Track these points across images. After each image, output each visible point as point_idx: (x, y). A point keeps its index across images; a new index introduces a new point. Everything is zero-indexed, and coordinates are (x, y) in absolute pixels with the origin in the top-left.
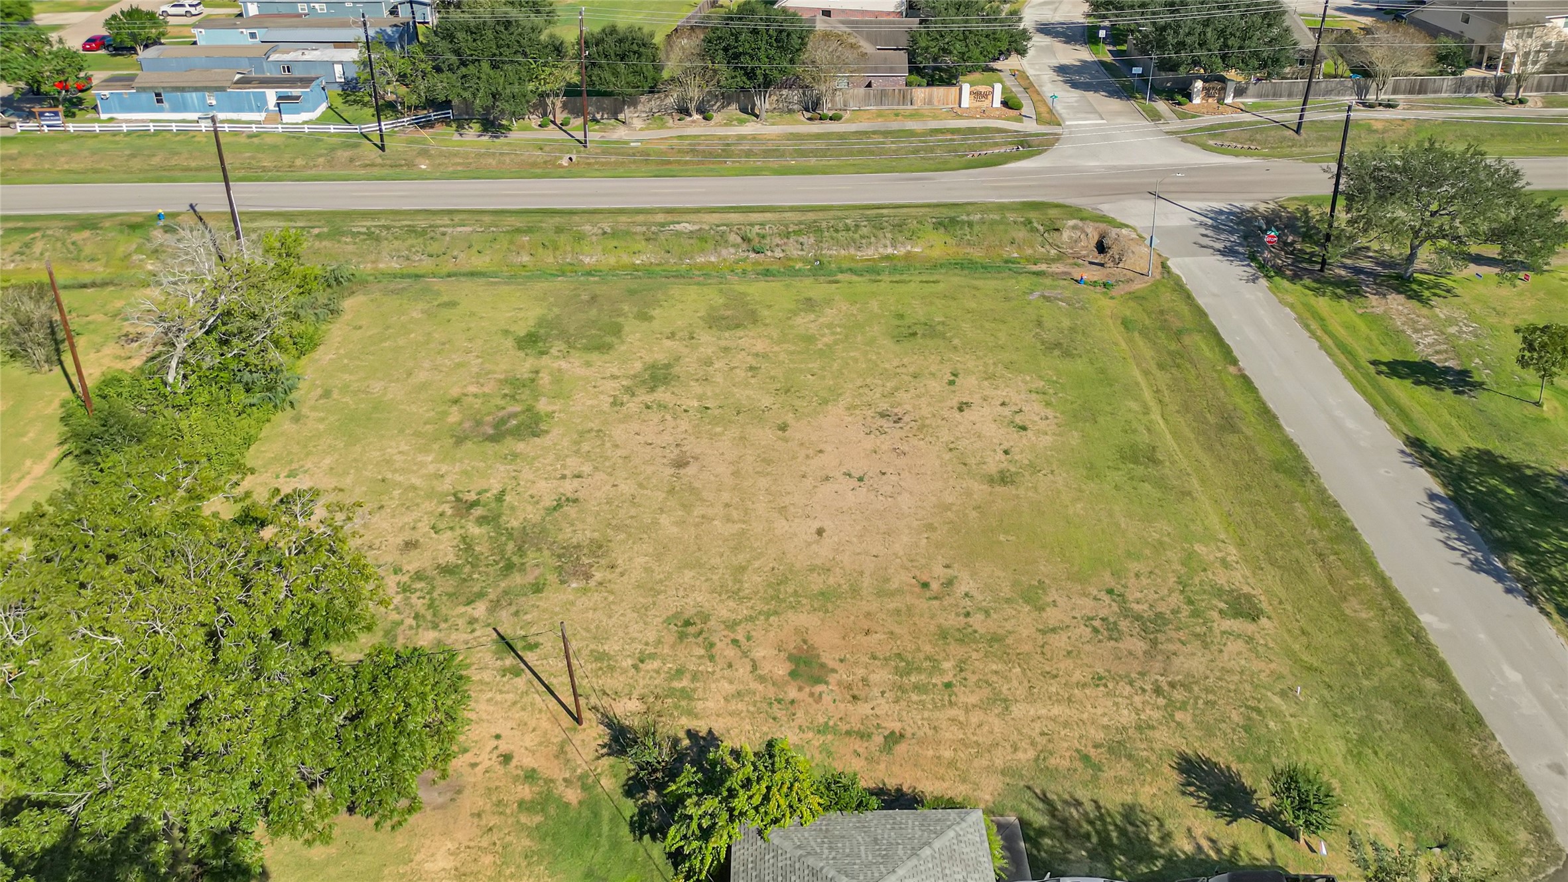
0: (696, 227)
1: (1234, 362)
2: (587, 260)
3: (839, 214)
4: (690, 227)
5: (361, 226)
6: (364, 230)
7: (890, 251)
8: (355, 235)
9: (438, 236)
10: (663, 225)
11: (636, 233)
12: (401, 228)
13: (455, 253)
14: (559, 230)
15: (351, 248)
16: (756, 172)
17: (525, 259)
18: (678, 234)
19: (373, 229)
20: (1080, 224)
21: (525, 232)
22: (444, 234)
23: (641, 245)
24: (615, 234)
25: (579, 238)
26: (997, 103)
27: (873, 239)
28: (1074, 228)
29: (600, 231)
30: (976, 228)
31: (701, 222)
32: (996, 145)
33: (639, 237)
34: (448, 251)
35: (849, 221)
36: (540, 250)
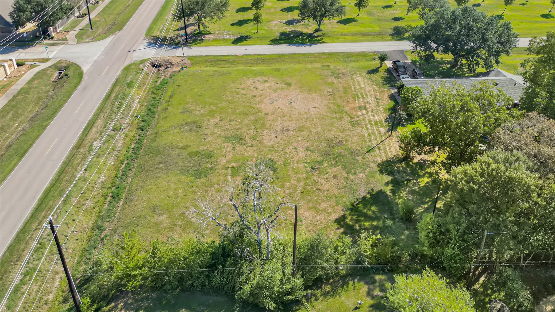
0: (99, 141)
4: (98, 143)
7: (136, 102)
10: (91, 150)
11: (92, 160)
17: (89, 203)
18: (99, 147)
21: (68, 198)
24: (88, 166)
25: (84, 179)
26: (16, 66)
28: (143, 67)
29: (83, 171)
30: (134, 82)
31: (97, 138)
32: (52, 75)
33: (95, 160)
34: (65, 234)
35: (116, 103)
36: (85, 195)
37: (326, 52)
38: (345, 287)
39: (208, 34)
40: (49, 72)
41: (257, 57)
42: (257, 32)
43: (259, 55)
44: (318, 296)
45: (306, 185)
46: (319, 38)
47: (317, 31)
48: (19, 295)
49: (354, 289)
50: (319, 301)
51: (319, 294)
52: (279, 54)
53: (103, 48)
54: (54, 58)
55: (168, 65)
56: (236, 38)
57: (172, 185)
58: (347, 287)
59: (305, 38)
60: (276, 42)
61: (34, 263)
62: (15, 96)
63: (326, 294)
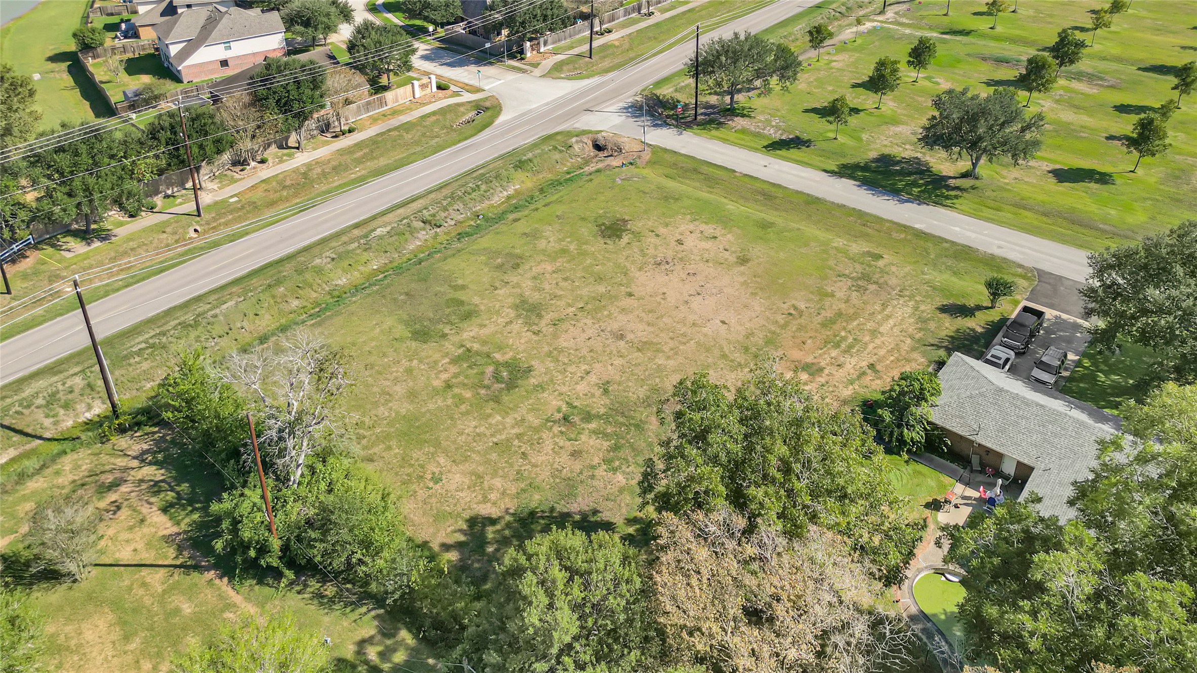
0: (389, 228)
1: (734, 171)
2: (340, 282)
3: (460, 182)
4: (385, 230)
5: (138, 343)
6: (143, 345)
7: (505, 193)
8: (140, 352)
9: (212, 320)
10: (366, 236)
11: (354, 250)
12: (175, 328)
13: (239, 325)
14: (300, 272)
15: (145, 365)
16: (361, 180)
17: (295, 303)
18: (381, 238)
19: (151, 341)
20: (578, 139)
21: (275, 285)
22: (215, 316)
23: (366, 256)
24: (341, 257)
25: (319, 271)
26: (434, 89)
27: (492, 191)
28: (577, 142)
29: (329, 260)
30: (535, 161)
31: (390, 223)
32: (464, 114)
33: (358, 251)
34: (231, 326)
35: (470, 185)
36: (300, 292)
37: (917, 226)
38: (348, 610)
39: (743, 116)
40: (462, 109)
41: (765, 186)
42: (835, 139)
43: (774, 185)
44: (308, 589)
45: (519, 436)
46: (953, 193)
47: (965, 175)
48: (124, 363)
49: (355, 621)
50: (300, 596)
51: (312, 590)
52: (812, 196)
53: (561, 93)
54: (489, 90)
55: (616, 151)
56: (784, 137)
57: (378, 330)
58: (353, 611)
59: (921, 182)
60: (847, 171)
61: (170, 339)
62: (389, 131)
63: (319, 596)
